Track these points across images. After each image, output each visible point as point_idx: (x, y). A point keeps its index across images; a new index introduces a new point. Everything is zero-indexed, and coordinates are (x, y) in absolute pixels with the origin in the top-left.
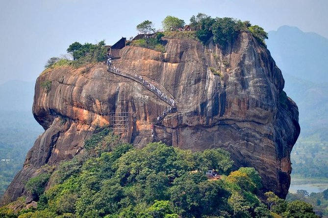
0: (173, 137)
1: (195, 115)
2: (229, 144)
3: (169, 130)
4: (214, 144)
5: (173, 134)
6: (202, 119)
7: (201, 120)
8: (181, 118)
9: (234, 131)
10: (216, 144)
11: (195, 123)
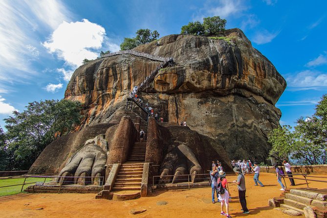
0: (170, 105)
1: (205, 69)
2: (252, 123)
3: (163, 97)
4: (235, 122)
5: (169, 101)
6: (215, 77)
7: (213, 80)
8: (184, 71)
9: (253, 106)
10: (236, 121)
11: (205, 83)
